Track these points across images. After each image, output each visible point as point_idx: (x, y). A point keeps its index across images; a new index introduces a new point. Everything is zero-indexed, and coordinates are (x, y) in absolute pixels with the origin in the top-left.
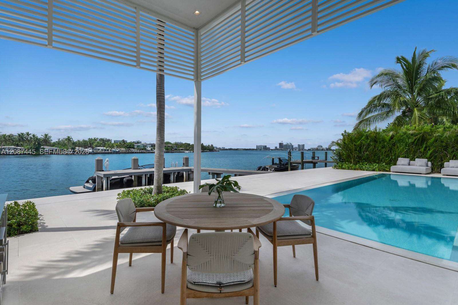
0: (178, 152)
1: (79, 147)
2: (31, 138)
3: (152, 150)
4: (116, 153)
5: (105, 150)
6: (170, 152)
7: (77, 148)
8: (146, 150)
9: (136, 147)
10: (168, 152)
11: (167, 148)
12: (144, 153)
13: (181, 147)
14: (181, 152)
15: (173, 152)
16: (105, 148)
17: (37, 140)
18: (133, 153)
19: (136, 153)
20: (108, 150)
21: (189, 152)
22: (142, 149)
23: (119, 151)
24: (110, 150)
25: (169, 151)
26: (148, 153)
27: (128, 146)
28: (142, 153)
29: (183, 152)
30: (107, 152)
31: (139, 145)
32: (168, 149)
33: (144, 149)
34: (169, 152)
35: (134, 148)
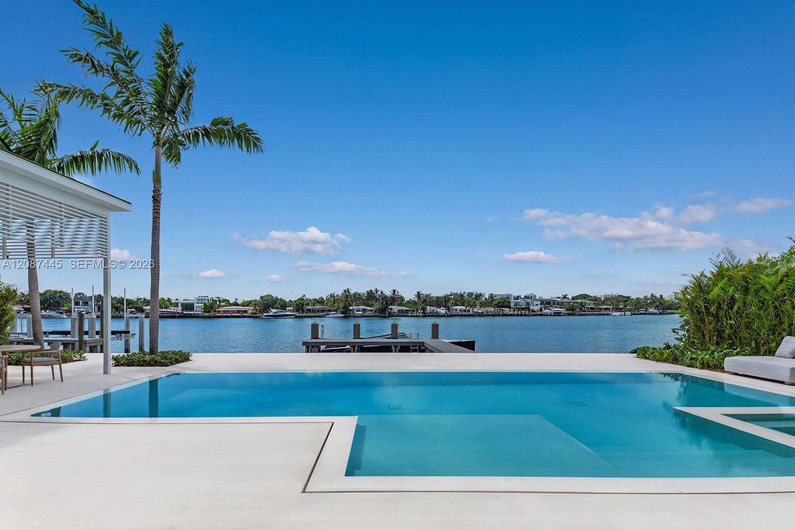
0: (595, 315)
1: (430, 306)
2: (379, 296)
3: (541, 310)
4: (478, 315)
5: (465, 311)
6: (578, 315)
7: (428, 307)
8: (529, 310)
9: (512, 305)
10: (573, 315)
11: (573, 306)
12: (525, 315)
13: (603, 303)
14: (603, 314)
15: (585, 315)
16: (463, 308)
17: (385, 298)
18: (506, 315)
19: (511, 315)
20: (469, 311)
21: (620, 315)
22: (523, 309)
23: (483, 313)
24: (471, 311)
25: (574, 312)
26: (533, 315)
27: (501, 304)
28: (522, 315)
29: (607, 314)
30: (467, 313)
31: (518, 303)
32: (573, 309)
33: (526, 308)
34: (576, 315)
35: (510, 308)
